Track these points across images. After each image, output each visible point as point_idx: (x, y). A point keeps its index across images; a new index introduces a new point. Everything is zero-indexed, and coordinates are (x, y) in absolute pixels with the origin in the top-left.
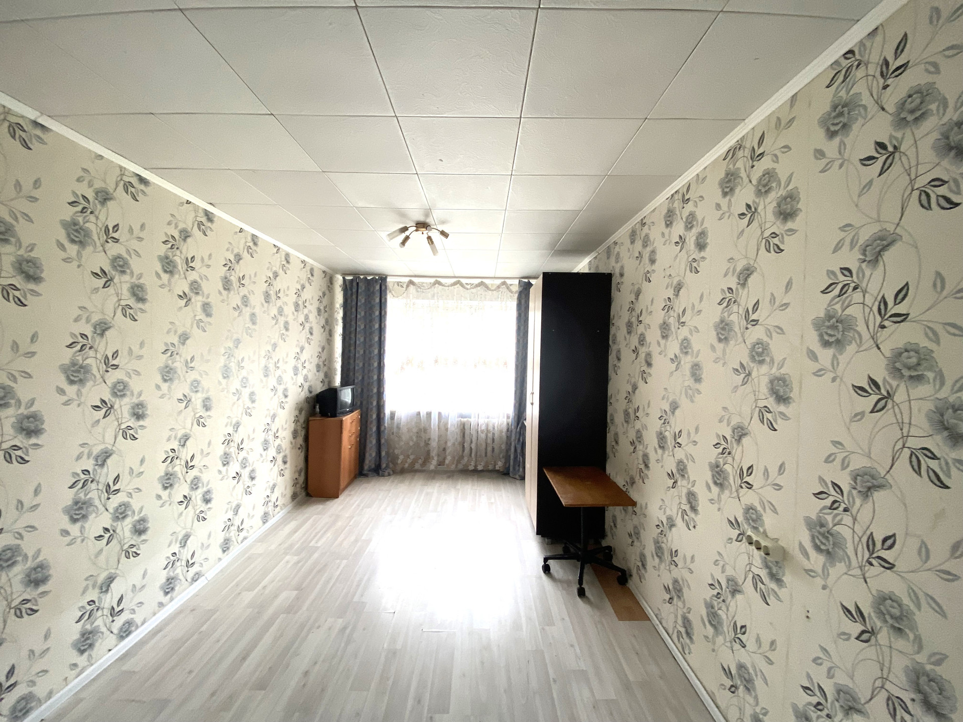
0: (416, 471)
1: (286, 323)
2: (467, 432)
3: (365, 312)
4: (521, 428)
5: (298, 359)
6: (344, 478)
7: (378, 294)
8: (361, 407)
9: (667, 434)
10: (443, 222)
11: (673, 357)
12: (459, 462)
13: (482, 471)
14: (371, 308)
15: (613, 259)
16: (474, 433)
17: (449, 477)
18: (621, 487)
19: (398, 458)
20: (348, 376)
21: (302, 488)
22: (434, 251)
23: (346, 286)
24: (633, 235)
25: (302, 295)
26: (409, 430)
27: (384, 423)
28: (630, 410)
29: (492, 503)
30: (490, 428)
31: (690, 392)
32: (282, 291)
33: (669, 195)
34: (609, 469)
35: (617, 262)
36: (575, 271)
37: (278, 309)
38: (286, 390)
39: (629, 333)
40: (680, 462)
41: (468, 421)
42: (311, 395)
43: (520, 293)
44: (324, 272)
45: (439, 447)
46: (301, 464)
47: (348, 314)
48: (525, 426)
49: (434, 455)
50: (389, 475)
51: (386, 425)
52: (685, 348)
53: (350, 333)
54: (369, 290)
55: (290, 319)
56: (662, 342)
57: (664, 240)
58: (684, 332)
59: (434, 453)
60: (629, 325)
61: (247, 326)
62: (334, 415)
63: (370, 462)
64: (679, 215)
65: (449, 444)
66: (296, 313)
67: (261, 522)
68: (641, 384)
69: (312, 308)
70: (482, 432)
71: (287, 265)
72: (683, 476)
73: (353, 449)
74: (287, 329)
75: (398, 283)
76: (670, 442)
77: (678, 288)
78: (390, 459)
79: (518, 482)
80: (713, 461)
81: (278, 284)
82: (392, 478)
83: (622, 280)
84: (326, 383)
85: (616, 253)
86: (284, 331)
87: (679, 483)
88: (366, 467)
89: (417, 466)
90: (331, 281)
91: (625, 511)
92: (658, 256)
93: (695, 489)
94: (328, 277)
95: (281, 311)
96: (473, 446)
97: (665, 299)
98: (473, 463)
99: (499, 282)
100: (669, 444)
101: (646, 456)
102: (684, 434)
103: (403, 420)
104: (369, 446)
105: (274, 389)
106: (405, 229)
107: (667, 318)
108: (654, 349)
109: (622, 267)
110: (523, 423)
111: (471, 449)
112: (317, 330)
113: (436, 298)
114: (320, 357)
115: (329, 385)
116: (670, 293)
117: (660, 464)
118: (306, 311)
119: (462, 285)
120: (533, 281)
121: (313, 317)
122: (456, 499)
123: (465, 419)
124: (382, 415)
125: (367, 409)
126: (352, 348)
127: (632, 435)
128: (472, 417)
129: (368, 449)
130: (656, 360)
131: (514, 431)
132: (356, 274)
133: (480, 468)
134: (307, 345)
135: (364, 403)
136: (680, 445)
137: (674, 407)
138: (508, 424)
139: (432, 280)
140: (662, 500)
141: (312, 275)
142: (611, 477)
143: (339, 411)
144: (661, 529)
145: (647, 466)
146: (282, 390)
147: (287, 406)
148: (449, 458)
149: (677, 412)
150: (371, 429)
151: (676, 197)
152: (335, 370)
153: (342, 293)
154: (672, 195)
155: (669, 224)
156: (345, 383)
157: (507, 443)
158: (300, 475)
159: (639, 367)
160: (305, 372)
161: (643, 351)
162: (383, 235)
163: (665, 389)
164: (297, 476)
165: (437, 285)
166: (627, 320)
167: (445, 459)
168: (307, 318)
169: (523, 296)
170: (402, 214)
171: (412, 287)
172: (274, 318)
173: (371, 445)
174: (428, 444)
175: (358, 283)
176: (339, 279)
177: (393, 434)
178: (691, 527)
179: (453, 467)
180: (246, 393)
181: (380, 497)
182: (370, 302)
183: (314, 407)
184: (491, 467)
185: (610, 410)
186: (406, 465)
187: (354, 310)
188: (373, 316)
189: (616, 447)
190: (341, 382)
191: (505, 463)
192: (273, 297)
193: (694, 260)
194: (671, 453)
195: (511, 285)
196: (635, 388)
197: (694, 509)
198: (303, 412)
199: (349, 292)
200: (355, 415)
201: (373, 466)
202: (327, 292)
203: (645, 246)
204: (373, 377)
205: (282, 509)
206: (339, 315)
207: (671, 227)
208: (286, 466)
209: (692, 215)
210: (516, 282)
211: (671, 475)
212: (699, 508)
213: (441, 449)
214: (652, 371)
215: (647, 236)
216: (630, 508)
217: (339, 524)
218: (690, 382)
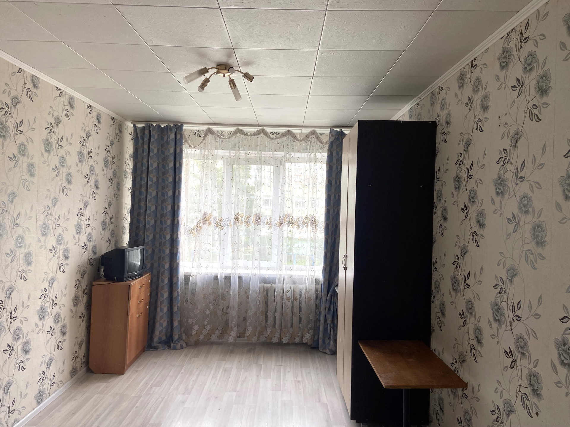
0: (212, 344)
1: (69, 175)
2: (271, 300)
3: (158, 164)
4: (331, 296)
5: (82, 215)
6: (131, 351)
7: (172, 144)
8: (151, 270)
9: (504, 305)
10: (247, 64)
11: (510, 217)
12: (261, 334)
13: (287, 344)
14: (165, 159)
15: (438, 106)
16: (278, 300)
17: (249, 351)
18: (450, 366)
19: (192, 329)
20: (137, 235)
21: (82, 363)
22: (237, 96)
23: (137, 134)
24: (462, 78)
25: (87, 145)
26: (205, 297)
27: (178, 289)
28: (459, 277)
29: (299, 382)
30: (297, 295)
31: (531, 257)
32: (64, 139)
33: (505, 33)
34: (434, 345)
35: (442, 109)
36: (394, 119)
37: (60, 159)
38: (66, 250)
39: (457, 188)
40: (520, 338)
41: (271, 287)
42: (95, 257)
43: (331, 144)
44: (112, 118)
45: (239, 317)
46: (82, 335)
47: (139, 165)
48: (337, 294)
49: (233, 325)
50: (182, 348)
51: (179, 290)
52: (525, 206)
53: (141, 186)
54: (162, 139)
55: (73, 170)
56: (497, 199)
57: (499, 83)
58: (524, 188)
59: (233, 323)
60: (458, 179)
61: (23, 177)
62: (121, 280)
63: (160, 332)
64: (516, 55)
65: (250, 313)
66: (80, 164)
67: (35, 403)
68: (472, 246)
69: (99, 158)
70: (288, 299)
71: (71, 110)
72: (523, 354)
73: (142, 318)
74: (69, 182)
75: (195, 132)
76: (508, 315)
77: (516, 138)
78: (183, 330)
79: (328, 357)
80: (560, 338)
81: (61, 131)
82: (185, 351)
83: (449, 129)
84: (113, 243)
85: (441, 99)
86: (65, 184)
87: (518, 362)
88: (156, 339)
89: (214, 338)
90: (120, 129)
91: (454, 393)
92: (491, 103)
93: (538, 370)
94: (117, 124)
95: (62, 161)
96: (278, 315)
97: (500, 151)
98: (277, 335)
99: (307, 131)
100: (506, 316)
101: (478, 330)
102: (525, 306)
103: (199, 284)
104: (159, 314)
105: (54, 250)
106: (204, 71)
107: (502, 172)
108: (488, 208)
109: (449, 115)
110: (334, 291)
111: (275, 318)
112: (104, 184)
113: (237, 148)
114: (107, 214)
115: (115, 246)
116: (506, 144)
117: (496, 340)
118: (91, 162)
119: (266, 134)
120: (346, 131)
121: (99, 168)
122: (257, 376)
123: (269, 285)
124: (175, 280)
125: (158, 272)
126: (142, 204)
127: (461, 305)
128: (277, 281)
129: (158, 318)
130: (490, 220)
131: (324, 299)
132: (148, 122)
133: (285, 340)
134: (91, 200)
135: (155, 265)
136: (519, 318)
137: (513, 274)
138: (317, 291)
139: (233, 129)
140: (498, 382)
141: (99, 122)
142: (437, 353)
143: (126, 274)
144: (496, 416)
145: (479, 342)
146: (62, 252)
147: (67, 269)
148: (250, 329)
149: (516, 280)
150: (162, 296)
151: (513, 35)
152: (123, 228)
153: (132, 142)
154: (508, 34)
155: (504, 66)
156: (133, 243)
157: (316, 313)
158: (80, 348)
159: (469, 228)
160: (89, 230)
161: (473, 209)
162: (180, 78)
163: (501, 253)
164: (77, 348)
165: (238, 134)
166: (455, 175)
167: (245, 330)
168: (92, 170)
169: (335, 147)
170: (202, 55)
171: (210, 137)
172: (55, 169)
173: (161, 314)
174: (226, 313)
175: (150, 132)
176: (129, 127)
177: (187, 301)
178: (534, 415)
179: (254, 339)
180: (21, 254)
181: (171, 373)
182: (163, 153)
183: (99, 270)
184: (297, 340)
185: (435, 276)
186: (202, 337)
187: (145, 161)
188: (167, 168)
189: (442, 319)
190: (130, 242)
191: (314, 335)
192: (55, 146)
193: (535, 106)
194: (509, 328)
195: (321, 134)
196: (464, 251)
197: (536, 393)
198: (86, 277)
199: (140, 141)
200: (145, 279)
201: (164, 338)
202: (116, 141)
203: (476, 90)
204: (165, 237)
205: (59, 387)
206: (129, 167)
207: (507, 70)
208: (65, 338)
209: (532, 55)
210: (327, 131)
211: (508, 353)
212: (544, 392)
213: (242, 318)
214: (485, 232)
215: (478, 79)
216: (459, 391)
217: (124, 405)
218: (531, 245)
